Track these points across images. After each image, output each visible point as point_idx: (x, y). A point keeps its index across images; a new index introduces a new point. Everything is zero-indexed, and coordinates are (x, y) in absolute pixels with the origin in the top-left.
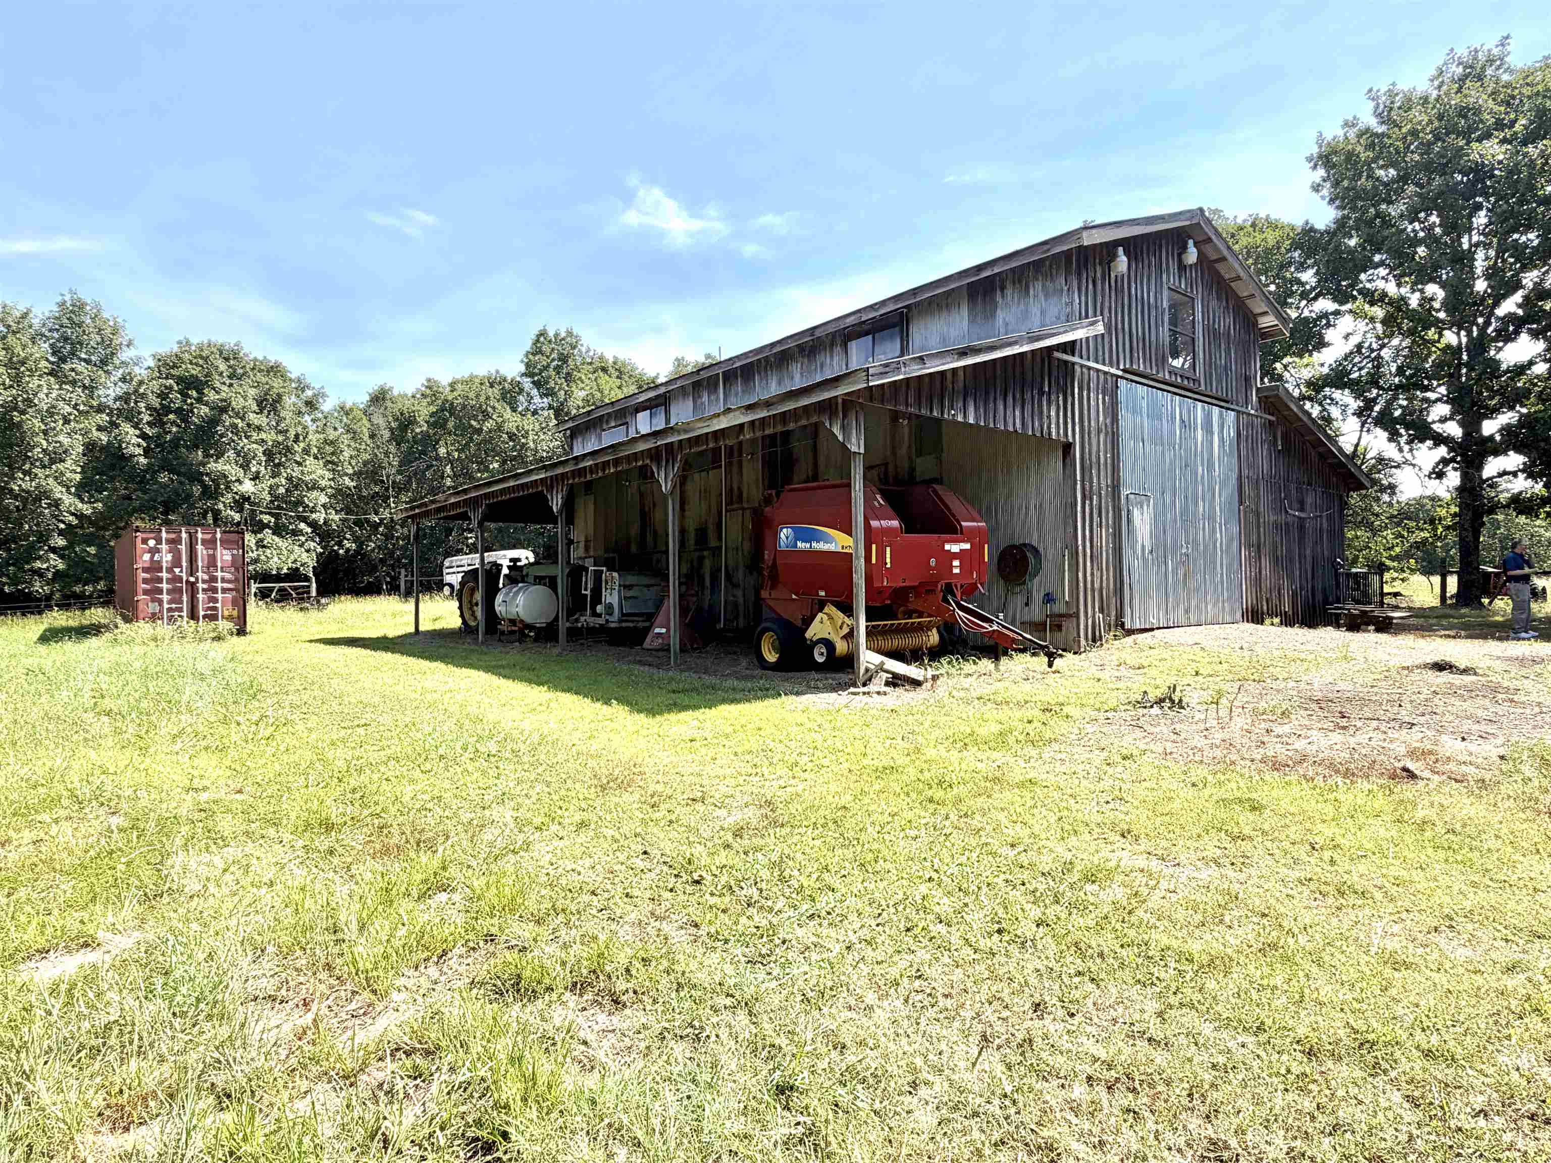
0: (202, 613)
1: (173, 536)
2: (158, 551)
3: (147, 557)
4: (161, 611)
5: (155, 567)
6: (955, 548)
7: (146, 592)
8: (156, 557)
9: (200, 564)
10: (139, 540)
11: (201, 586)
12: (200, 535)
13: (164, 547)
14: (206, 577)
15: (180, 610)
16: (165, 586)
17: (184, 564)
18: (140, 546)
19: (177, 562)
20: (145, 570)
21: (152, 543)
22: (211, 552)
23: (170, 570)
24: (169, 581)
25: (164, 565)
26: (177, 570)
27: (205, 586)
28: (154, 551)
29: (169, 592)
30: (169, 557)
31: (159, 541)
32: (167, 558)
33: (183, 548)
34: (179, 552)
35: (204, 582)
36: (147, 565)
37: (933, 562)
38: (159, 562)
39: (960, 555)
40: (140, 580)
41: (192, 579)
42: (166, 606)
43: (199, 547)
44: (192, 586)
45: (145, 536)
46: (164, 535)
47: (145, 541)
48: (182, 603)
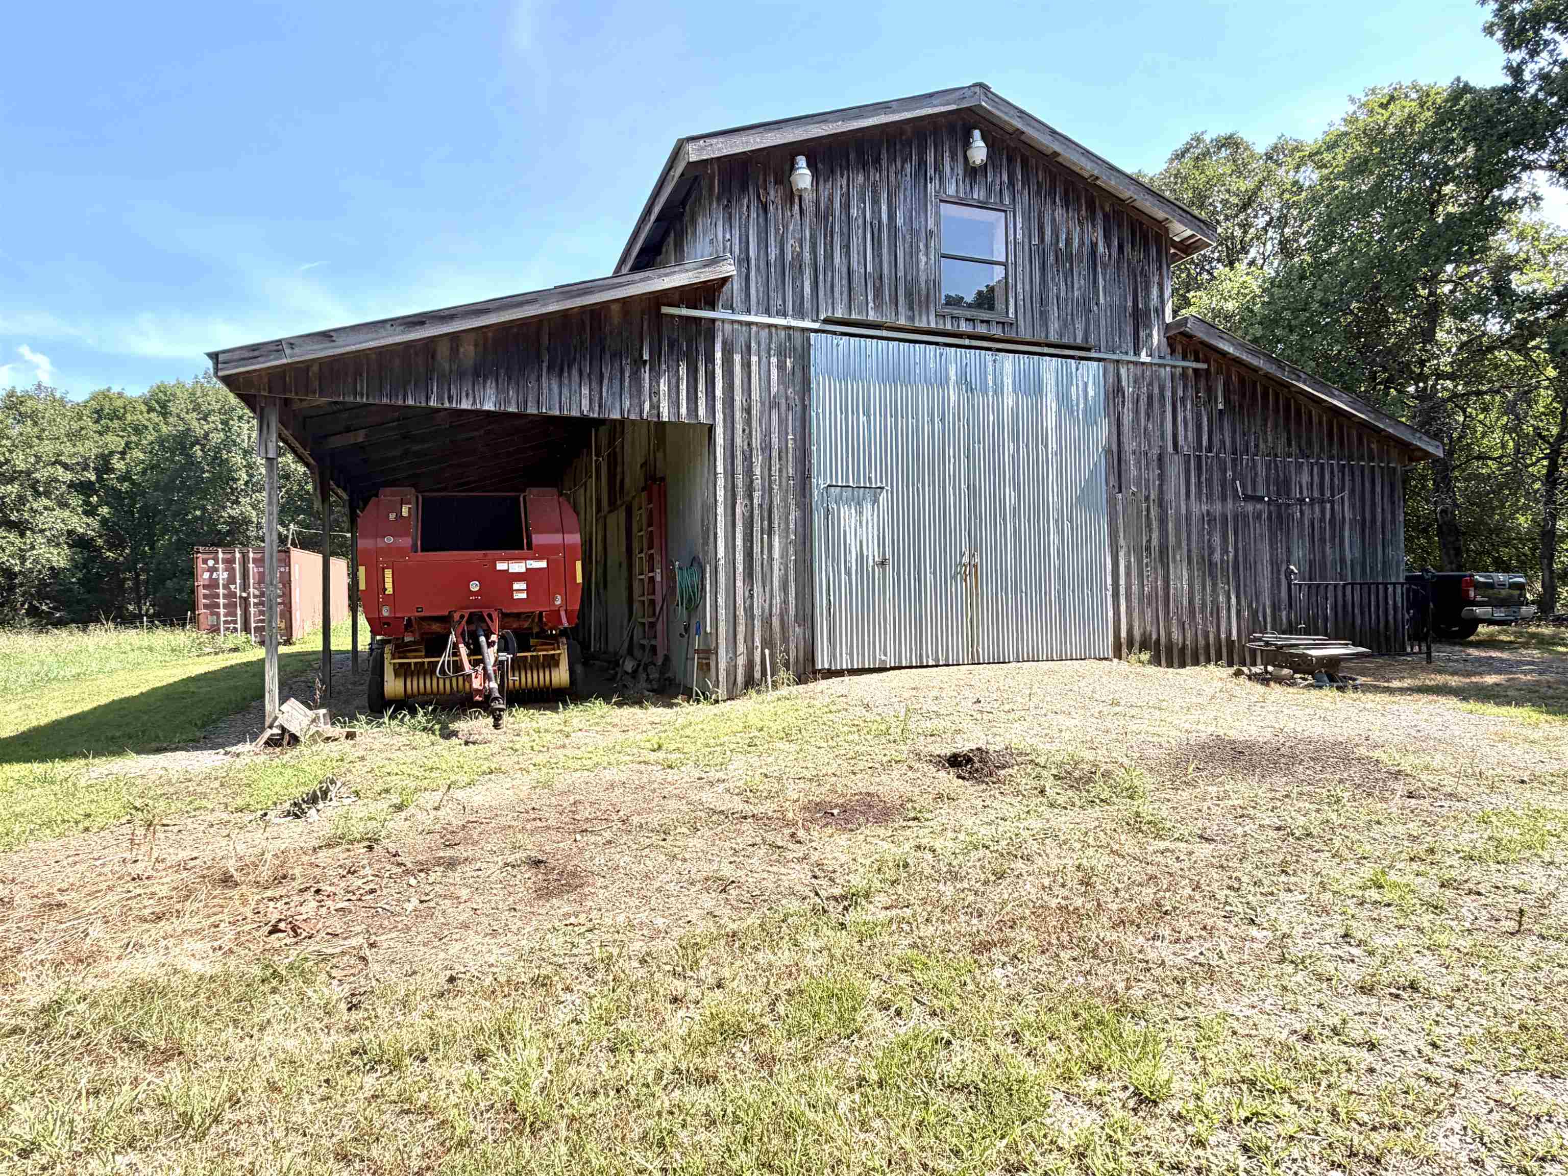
0: (253, 625)
1: (229, 556)
2: (216, 570)
3: (206, 575)
4: (218, 624)
5: (213, 584)
6: (517, 567)
7: (206, 606)
8: (215, 575)
9: (252, 581)
10: (200, 561)
11: (252, 600)
12: (251, 555)
13: (221, 566)
14: (257, 593)
15: (235, 622)
16: (222, 601)
17: (238, 581)
18: (201, 565)
19: (231, 580)
20: (205, 587)
21: (211, 563)
22: (261, 569)
23: (225, 587)
24: (225, 596)
25: (221, 582)
26: (232, 587)
27: (256, 601)
28: (213, 570)
29: (225, 606)
30: (226, 575)
31: (217, 562)
32: (223, 576)
33: (237, 566)
34: (234, 569)
35: (255, 597)
36: (207, 583)
37: (474, 586)
38: (217, 580)
39: (527, 576)
40: (201, 596)
41: (244, 595)
42: (222, 619)
43: (251, 565)
44: (246, 600)
45: (206, 556)
46: (221, 555)
47: (205, 561)
48: (236, 616)
